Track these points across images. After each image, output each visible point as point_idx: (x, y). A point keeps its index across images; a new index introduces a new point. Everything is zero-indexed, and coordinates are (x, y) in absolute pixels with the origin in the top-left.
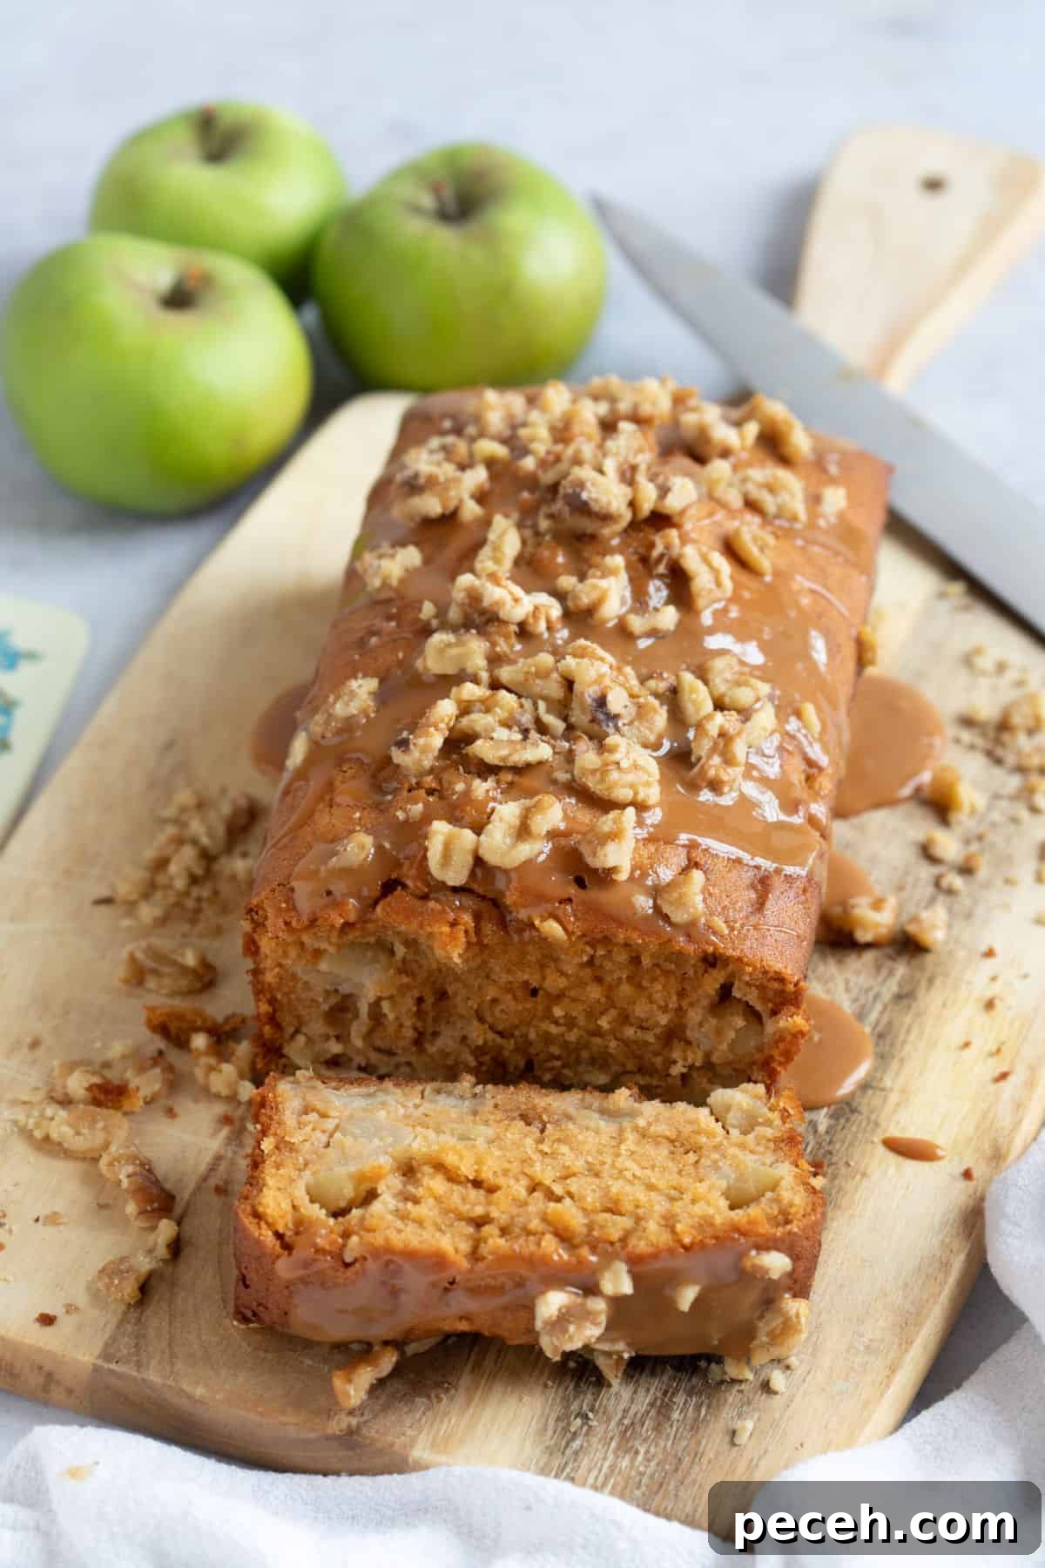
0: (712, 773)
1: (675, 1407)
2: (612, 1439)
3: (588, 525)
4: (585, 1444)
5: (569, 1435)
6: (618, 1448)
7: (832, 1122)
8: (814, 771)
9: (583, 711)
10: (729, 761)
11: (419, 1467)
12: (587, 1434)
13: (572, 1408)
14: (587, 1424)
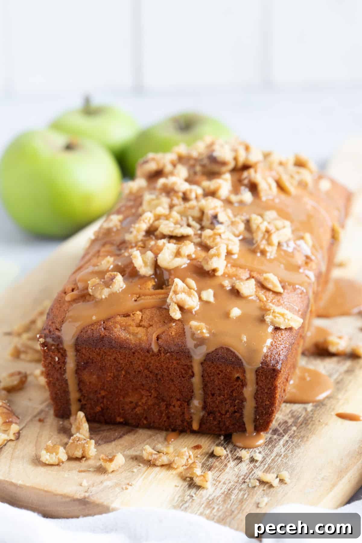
0: (262, 247)
1: (233, 494)
2: (203, 504)
3: (216, 168)
4: (190, 505)
5: (184, 502)
6: (206, 506)
7: (313, 408)
8: (308, 261)
9: (208, 220)
10: (270, 243)
11: (114, 510)
12: (192, 502)
13: (186, 493)
14: (192, 498)
